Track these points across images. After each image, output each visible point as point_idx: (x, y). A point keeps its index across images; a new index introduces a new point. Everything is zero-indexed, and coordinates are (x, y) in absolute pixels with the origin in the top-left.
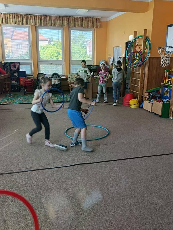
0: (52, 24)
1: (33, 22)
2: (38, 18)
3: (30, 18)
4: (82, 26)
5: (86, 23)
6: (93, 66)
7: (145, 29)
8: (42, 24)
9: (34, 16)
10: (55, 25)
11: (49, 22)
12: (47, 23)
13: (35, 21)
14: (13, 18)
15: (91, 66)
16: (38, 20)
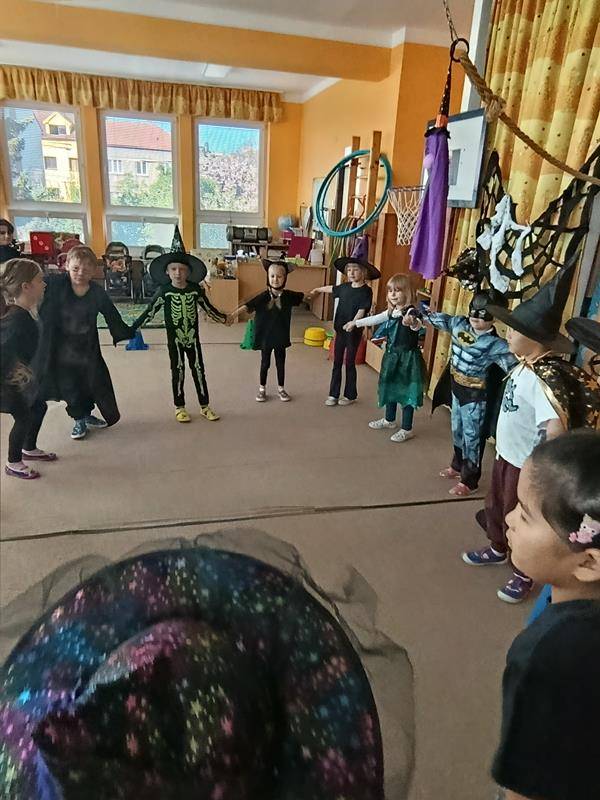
1: (86, 97)
2: (99, 83)
3: (79, 85)
6: (250, 230)
7: (376, 130)
8: (115, 105)
9: (91, 78)
10: (150, 108)
11: (132, 98)
12: (127, 102)
13: (93, 94)
14: (29, 83)
15: (244, 229)
16: (103, 90)
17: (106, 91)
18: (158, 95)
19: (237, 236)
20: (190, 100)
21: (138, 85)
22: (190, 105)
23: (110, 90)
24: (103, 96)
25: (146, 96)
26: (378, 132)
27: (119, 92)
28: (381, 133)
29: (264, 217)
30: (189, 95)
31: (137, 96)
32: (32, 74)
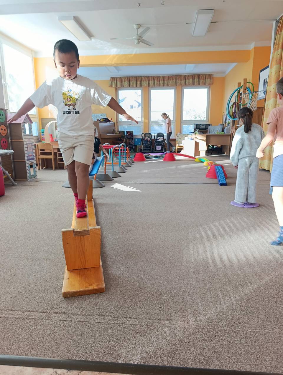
0: (165, 84)
1: (146, 84)
2: (151, 79)
3: (144, 80)
4: (193, 84)
5: (198, 81)
6: (203, 125)
8: (155, 85)
9: (148, 77)
10: (168, 85)
12: (160, 84)
13: (148, 82)
14: (128, 81)
15: (200, 125)
16: (151, 81)
18: (170, 80)
19: (197, 127)
20: (181, 80)
21: (164, 78)
22: (181, 82)
23: (154, 80)
24: (152, 83)
25: (166, 81)
26: (245, 79)
27: (157, 81)
28: (246, 79)
29: (208, 121)
30: (181, 79)
31: (163, 81)
32: (129, 79)
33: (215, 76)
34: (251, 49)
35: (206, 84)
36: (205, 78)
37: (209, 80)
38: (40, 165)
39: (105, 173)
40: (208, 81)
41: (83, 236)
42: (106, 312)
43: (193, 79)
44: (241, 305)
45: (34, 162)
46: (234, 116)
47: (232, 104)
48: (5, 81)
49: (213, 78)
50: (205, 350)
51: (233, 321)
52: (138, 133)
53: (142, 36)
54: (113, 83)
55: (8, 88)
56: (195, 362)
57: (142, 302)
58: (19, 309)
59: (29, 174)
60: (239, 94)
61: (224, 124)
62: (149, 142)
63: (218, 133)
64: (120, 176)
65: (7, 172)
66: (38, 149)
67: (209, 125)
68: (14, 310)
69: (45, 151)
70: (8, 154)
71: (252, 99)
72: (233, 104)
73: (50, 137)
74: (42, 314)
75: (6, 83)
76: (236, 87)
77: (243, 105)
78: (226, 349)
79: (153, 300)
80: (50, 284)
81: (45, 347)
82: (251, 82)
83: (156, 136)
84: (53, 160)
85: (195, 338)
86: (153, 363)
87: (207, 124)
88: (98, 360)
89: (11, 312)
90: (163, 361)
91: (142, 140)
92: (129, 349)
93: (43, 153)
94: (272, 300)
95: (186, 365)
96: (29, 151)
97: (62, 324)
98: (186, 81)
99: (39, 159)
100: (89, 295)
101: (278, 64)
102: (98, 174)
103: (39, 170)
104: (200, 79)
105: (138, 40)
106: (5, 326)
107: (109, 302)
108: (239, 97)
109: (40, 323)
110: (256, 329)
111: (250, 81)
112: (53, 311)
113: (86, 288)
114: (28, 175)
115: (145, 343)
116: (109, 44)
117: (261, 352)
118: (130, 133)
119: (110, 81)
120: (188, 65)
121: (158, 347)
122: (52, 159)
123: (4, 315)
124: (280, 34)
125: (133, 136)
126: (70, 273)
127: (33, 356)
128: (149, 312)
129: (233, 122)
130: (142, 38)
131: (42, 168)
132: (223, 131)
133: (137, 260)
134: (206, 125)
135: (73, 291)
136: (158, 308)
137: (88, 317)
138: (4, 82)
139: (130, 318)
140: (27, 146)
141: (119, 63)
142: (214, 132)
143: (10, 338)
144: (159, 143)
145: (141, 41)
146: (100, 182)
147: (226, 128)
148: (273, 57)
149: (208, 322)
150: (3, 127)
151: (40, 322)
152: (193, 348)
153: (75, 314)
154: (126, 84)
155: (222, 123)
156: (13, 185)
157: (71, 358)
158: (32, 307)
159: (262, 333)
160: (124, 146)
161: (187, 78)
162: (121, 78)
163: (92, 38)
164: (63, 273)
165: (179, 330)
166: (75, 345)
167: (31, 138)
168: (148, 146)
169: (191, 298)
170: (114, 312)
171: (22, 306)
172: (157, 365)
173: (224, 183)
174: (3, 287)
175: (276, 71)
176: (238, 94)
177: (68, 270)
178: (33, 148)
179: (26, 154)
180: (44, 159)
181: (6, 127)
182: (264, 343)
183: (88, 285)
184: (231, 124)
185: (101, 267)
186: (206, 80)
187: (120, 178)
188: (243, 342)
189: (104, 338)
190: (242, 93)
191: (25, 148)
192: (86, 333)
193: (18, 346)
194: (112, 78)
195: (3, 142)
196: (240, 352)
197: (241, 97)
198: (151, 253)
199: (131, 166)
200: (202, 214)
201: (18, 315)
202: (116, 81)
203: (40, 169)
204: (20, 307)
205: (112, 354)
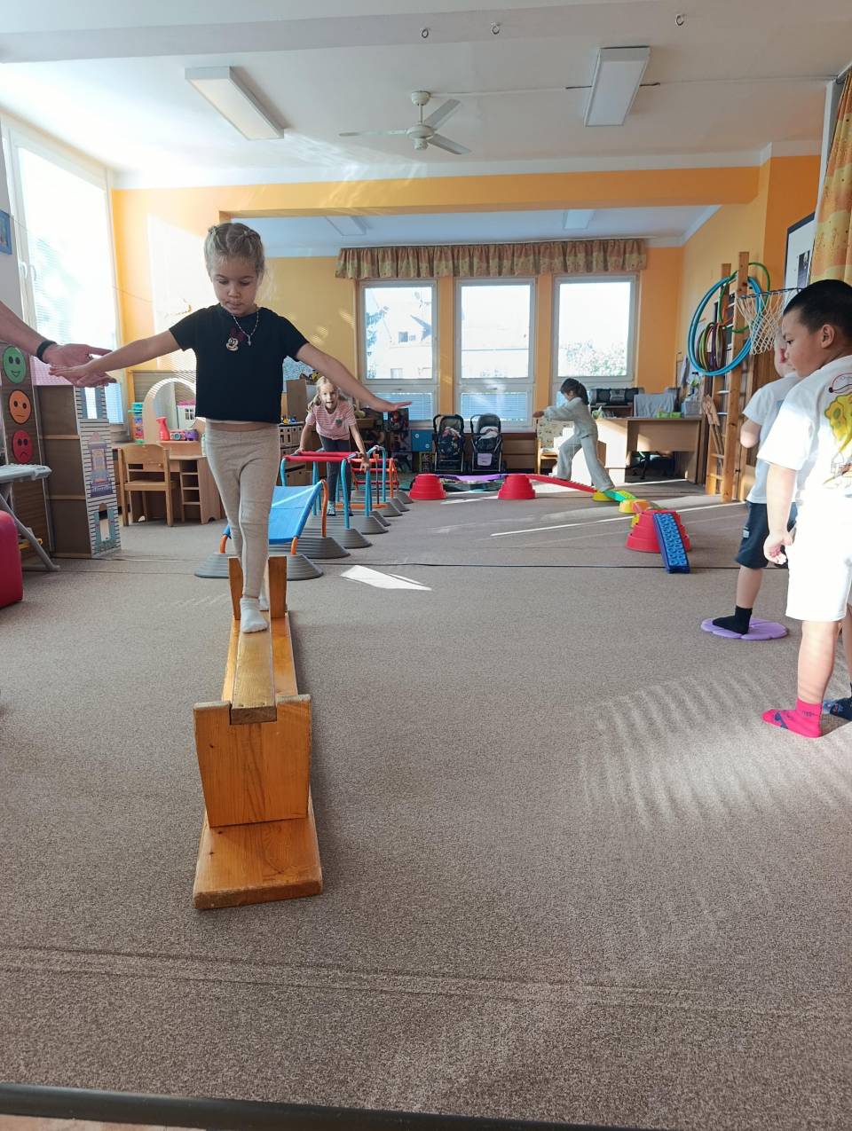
0: (504, 270)
1: (446, 267)
2: (461, 253)
3: (441, 257)
4: (589, 268)
5: (602, 258)
6: (617, 391)
7: (743, 251)
8: (475, 271)
9: (453, 247)
10: (512, 271)
11: (494, 263)
12: (488, 267)
13: (453, 263)
14: (393, 260)
15: (610, 390)
16: (463, 258)
17: (467, 259)
18: (520, 257)
19: (601, 398)
20: (552, 257)
21: (499, 249)
22: (551, 264)
23: (471, 257)
24: (464, 265)
25: (507, 259)
26: (744, 253)
27: (481, 259)
28: (748, 253)
29: (633, 380)
30: (550, 252)
31: (497, 260)
32: (397, 253)
33: (653, 244)
34: (761, 164)
35: (628, 270)
36: (622, 250)
37: (635, 255)
38: (129, 511)
39: (324, 536)
40: (633, 259)
41: (259, 724)
42: (326, 955)
43: (588, 253)
44: (731, 934)
45: (111, 502)
46: (711, 364)
47: (705, 327)
48: (26, 258)
49: (647, 251)
50: (625, 1070)
51: (710, 981)
52: (423, 413)
53: (435, 127)
54: (349, 266)
55: (33, 282)
56: (594, 1107)
57: (434, 923)
58: (64, 944)
59: (95, 538)
60: (726, 298)
61: (682, 387)
62: (454, 442)
63: (664, 416)
64: (369, 545)
65: (29, 531)
66: (124, 463)
67: (636, 391)
68: (48, 949)
69: (146, 469)
70: (34, 479)
71: (764, 313)
72: (709, 327)
73: (159, 426)
74: (132, 961)
75: (29, 267)
76: (718, 279)
77: (735, 332)
78: (687, 1069)
79: (467, 919)
80: (158, 869)
81: (140, 1060)
82: (761, 261)
83: (475, 425)
84: (167, 495)
85: (595, 1035)
86: (468, 1112)
87: (630, 388)
88: (301, 1101)
89: (40, 954)
90: (497, 1103)
91: (436, 436)
92: (394, 1069)
93: (139, 474)
94: (828, 919)
95: (567, 1118)
96: (95, 469)
97: (193, 991)
98: (567, 258)
99: (126, 492)
100: (273, 903)
101: (841, 209)
102: (302, 536)
103: (126, 524)
104: (608, 253)
105: (424, 137)
106: (21, 998)
107: (335, 924)
108: (725, 307)
109: (127, 989)
110: (778, 1009)
111: (757, 257)
112: (164, 952)
113: (264, 880)
114: (92, 539)
115: (443, 1051)
116: (336, 149)
117: (795, 1079)
118: (401, 416)
119: (340, 259)
120: (571, 212)
121: (481, 1061)
122: (164, 492)
123: (18, 963)
124: (848, 120)
125: (407, 426)
126: (218, 835)
127: (104, 1088)
128: (455, 957)
129: (709, 381)
130: (436, 132)
131: (135, 520)
132: (677, 408)
133: (418, 799)
134: (627, 390)
135: (225, 890)
136: (483, 943)
137: (271, 969)
138: (24, 264)
139: (396, 973)
140: (91, 453)
141: (365, 205)
142: (650, 409)
143: (36, 1032)
144: (487, 446)
145: (430, 141)
146: (308, 563)
147: (686, 400)
148: (827, 188)
149: (634, 986)
150: (19, 397)
151: (126, 986)
152: (588, 1065)
153: (233, 961)
154: (387, 268)
155: (674, 386)
156: (49, 571)
157: (218, 1095)
158: (101, 938)
159: (796, 1021)
160: (381, 455)
161: (568, 250)
162: (371, 249)
163: (285, 130)
164: (198, 836)
165: (546, 1010)
166: (231, 1056)
167: (104, 429)
168: (451, 453)
169: (580, 915)
170: (350, 953)
171: (72, 935)
172: (478, 1115)
173: (681, 564)
174: (16, 880)
175: (835, 230)
176: (722, 298)
177: (211, 827)
178: (108, 458)
179: (88, 478)
180: (141, 492)
181: (29, 397)
182: (802, 1051)
183: (273, 871)
184: (702, 388)
185: (312, 819)
186: (627, 255)
187: (369, 549)
188: (740, 1048)
189: (319, 1035)
190: (733, 294)
191: (84, 461)
192: (264, 1019)
193: (60, 1058)
194: (345, 251)
195: (20, 442)
196: (730, 1078)
197: (733, 307)
198: (462, 776)
199: (401, 515)
200: (615, 657)
201: (59, 962)
202: (356, 261)
203: (130, 522)
204: (65, 938)
205: (343, 1082)
